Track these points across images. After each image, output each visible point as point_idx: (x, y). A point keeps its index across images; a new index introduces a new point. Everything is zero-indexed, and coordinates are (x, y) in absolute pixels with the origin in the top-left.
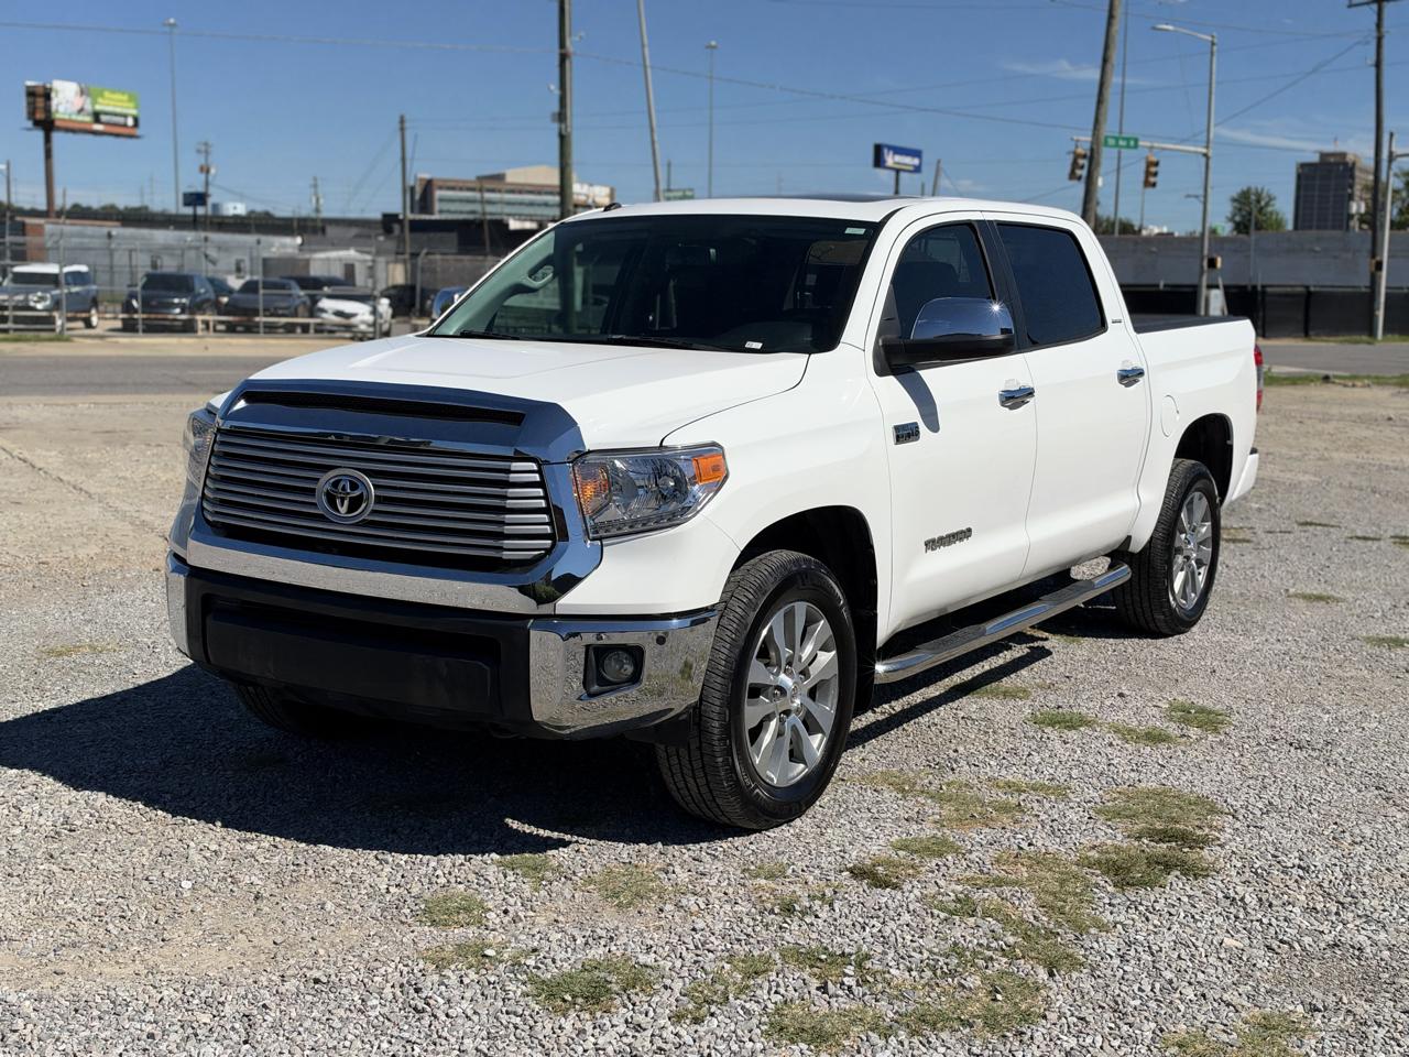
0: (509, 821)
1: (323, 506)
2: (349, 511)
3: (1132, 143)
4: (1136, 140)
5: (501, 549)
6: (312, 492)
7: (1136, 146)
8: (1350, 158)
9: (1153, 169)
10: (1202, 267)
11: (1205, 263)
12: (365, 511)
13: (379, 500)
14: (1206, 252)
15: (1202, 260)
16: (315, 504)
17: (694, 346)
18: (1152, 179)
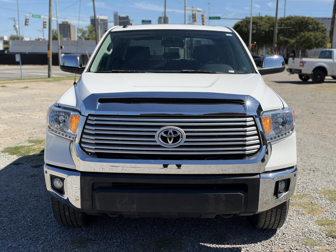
0: (201, 243)
1: (159, 142)
2: (173, 143)
3: (39, 17)
4: (40, 16)
5: (245, 150)
6: (153, 136)
7: (40, 17)
8: (69, 23)
9: (45, 24)
10: (59, 49)
11: (60, 47)
12: (182, 142)
13: (187, 137)
14: (59, 44)
15: (59, 46)
16: (155, 141)
17: (216, 72)
18: (45, 26)
